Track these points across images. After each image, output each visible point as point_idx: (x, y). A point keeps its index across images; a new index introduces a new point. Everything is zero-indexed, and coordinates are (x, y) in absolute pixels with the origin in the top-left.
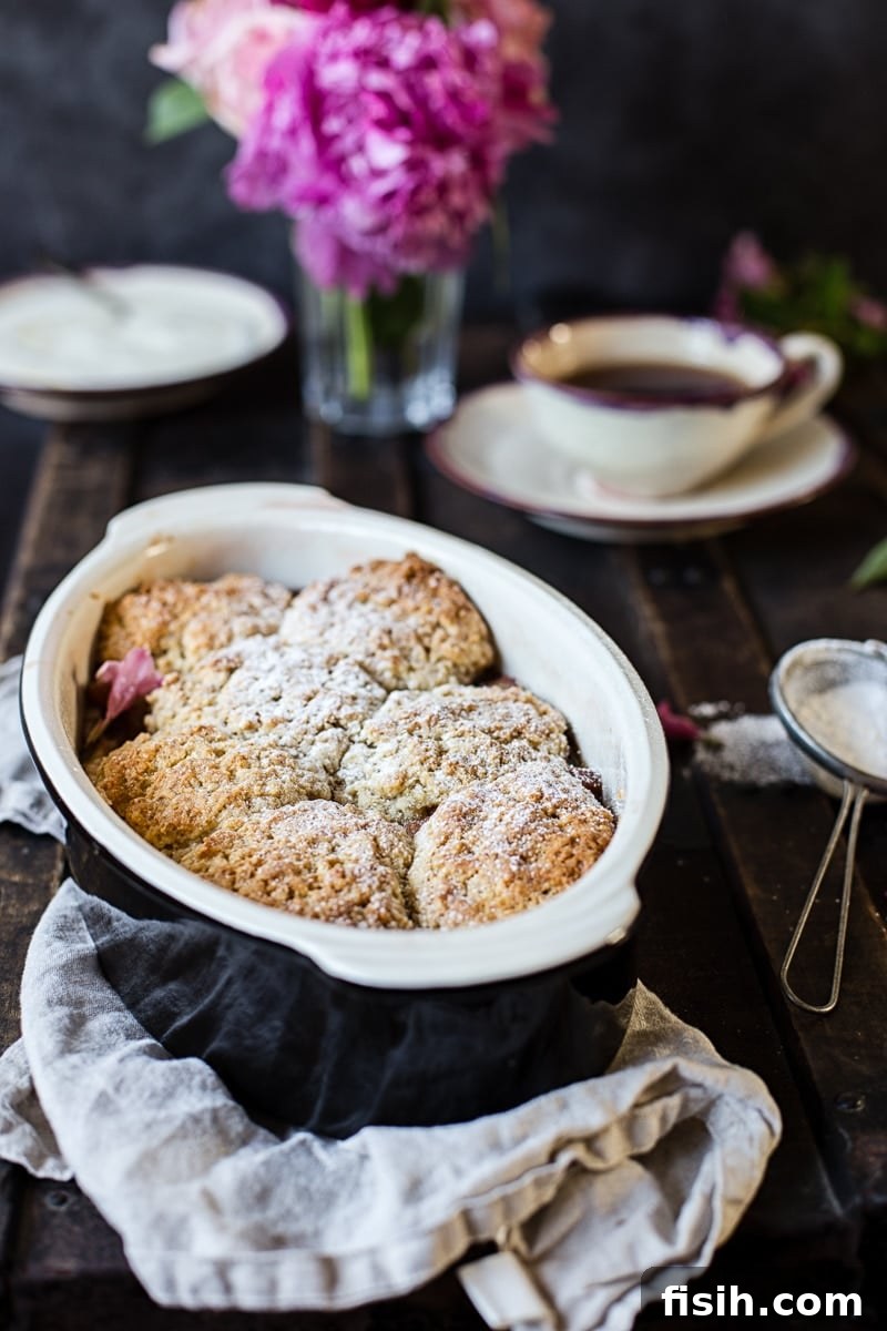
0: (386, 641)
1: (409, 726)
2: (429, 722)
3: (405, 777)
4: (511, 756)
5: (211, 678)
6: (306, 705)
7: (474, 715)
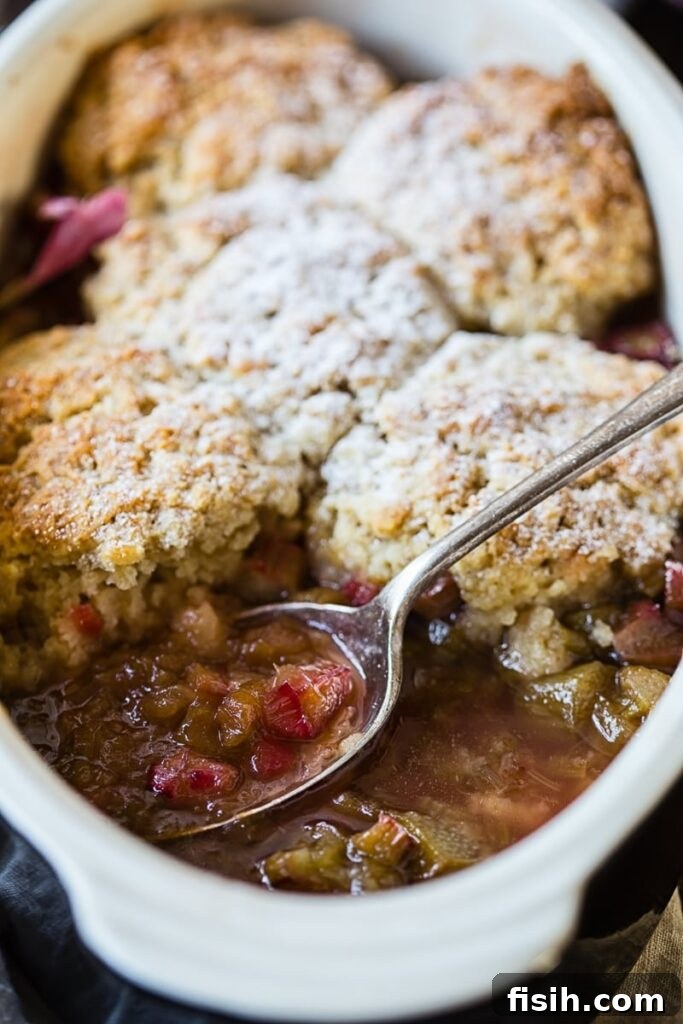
0: (475, 238)
1: (442, 425)
2: (473, 427)
3: (408, 516)
4: (580, 516)
5: (193, 246)
6: (306, 343)
7: (553, 423)
